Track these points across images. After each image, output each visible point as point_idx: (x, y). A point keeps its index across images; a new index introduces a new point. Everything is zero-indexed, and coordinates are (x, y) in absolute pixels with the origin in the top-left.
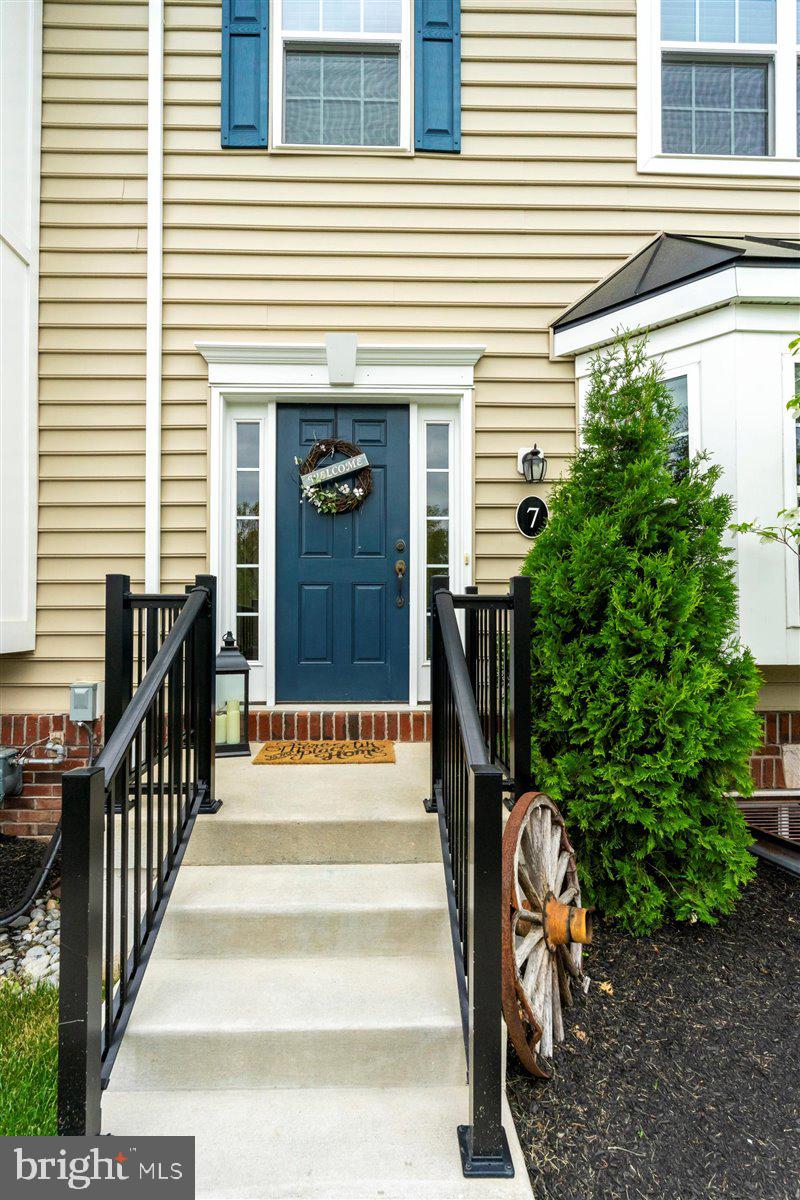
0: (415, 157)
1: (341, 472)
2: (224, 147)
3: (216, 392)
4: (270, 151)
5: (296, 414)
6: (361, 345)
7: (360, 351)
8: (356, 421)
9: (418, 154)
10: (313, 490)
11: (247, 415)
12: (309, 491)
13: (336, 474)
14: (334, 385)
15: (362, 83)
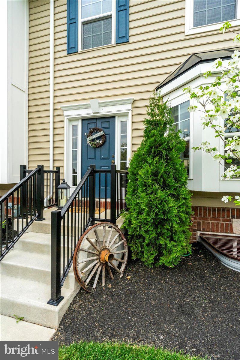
0: (116, 46)
1: (97, 136)
2: (68, 54)
3: (66, 118)
4: (78, 53)
5: (87, 122)
6: (100, 102)
7: (99, 103)
8: (102, 122)
9: (117, 45)
10: (89, 142)
11: (74, 123)
12: (88, 142)
13: (95, 137)
14: (94, 113)
15: (102, 28)
